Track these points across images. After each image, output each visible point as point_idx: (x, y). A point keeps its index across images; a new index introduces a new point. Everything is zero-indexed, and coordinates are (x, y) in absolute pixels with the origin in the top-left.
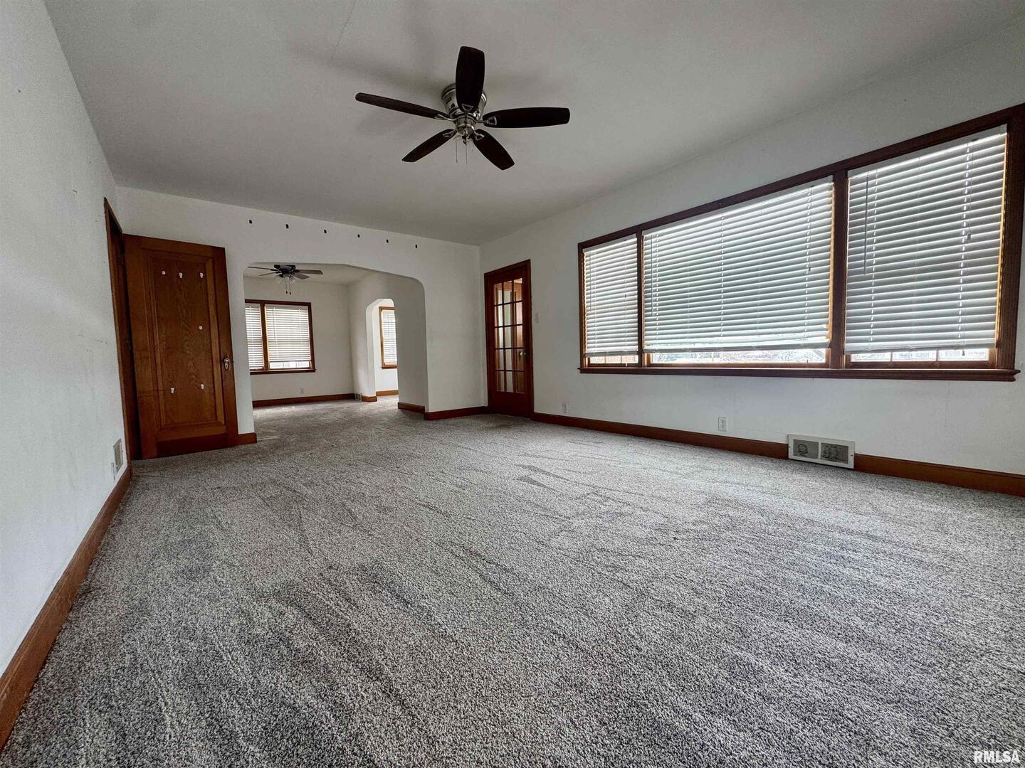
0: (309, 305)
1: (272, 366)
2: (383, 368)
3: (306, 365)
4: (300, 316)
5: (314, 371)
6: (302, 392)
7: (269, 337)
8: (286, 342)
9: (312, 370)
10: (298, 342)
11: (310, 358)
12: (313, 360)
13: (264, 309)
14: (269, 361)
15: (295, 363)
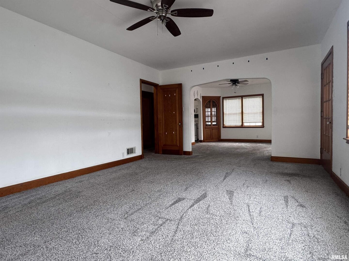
0: (262, 95)
1: (245, 124)
3: (260, 124)
4: (259, 100)
7: (244, 111)
8: (251, 113)
9: (263, 126)
10: (257, 113)
11: (262, 121)
13: (243, 99)
14: (244, 122)
15: (255, 123)
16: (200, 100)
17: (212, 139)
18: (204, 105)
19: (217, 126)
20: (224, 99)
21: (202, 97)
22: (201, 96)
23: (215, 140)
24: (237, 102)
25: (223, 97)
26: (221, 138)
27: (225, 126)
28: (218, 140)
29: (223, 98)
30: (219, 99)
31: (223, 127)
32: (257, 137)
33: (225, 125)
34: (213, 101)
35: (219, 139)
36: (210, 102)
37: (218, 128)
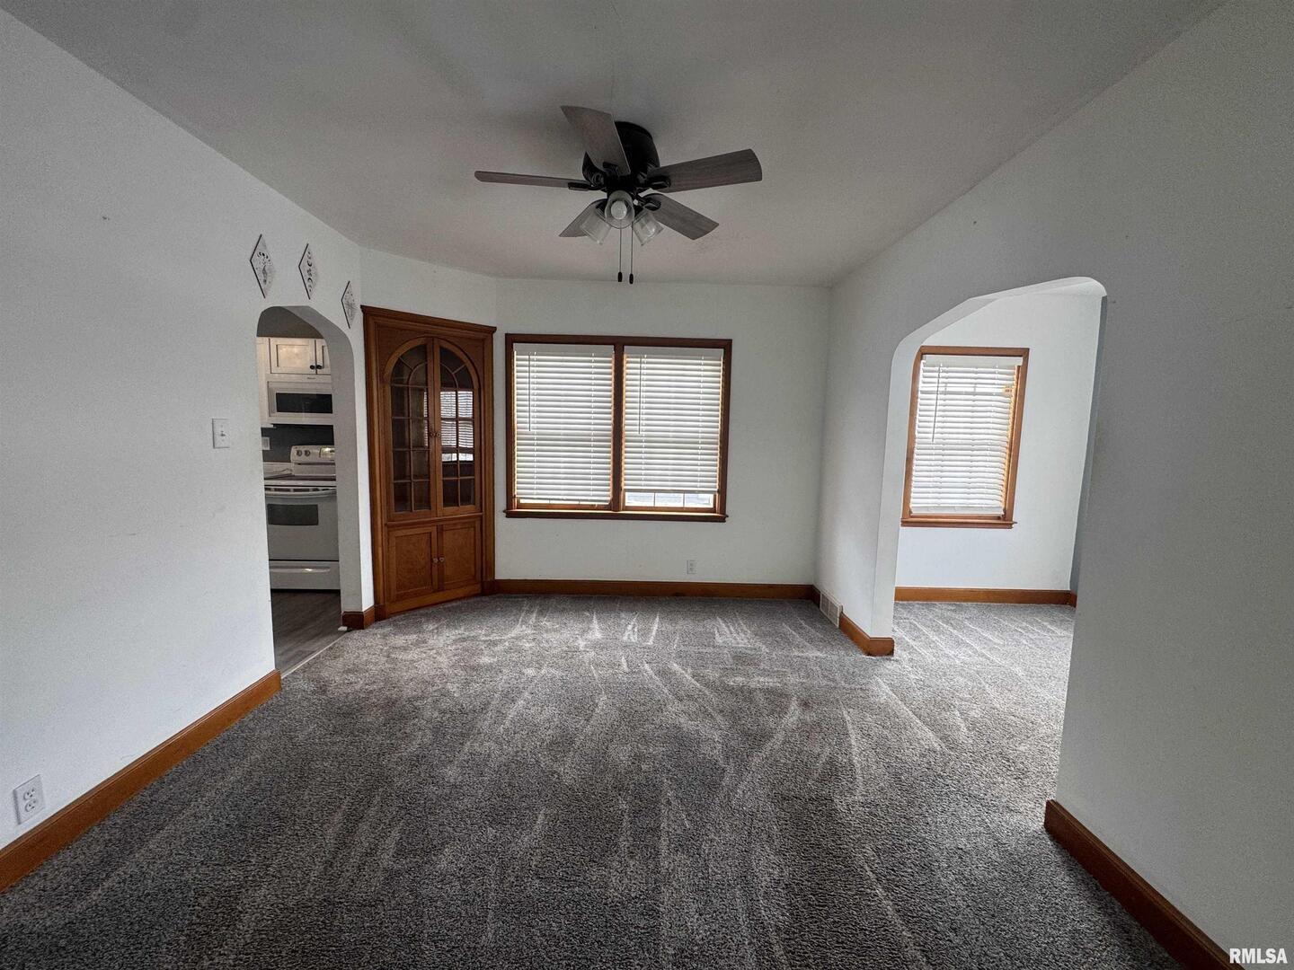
0: (726, 346)
1: (631, 500)
2: (905, 523)
3: (706, 501)
4: (702, 374)
5: (722, 519)
6: (691, 568)
7: (629, 428)
8: (666, 443)
9: (718, 515)
10: (691, 443)
11: (716, 486)
12: (722, 492)
13: (622, 360)
14: (624, 487)
15: (682, 495)
16: (344, 328)
17: (440, 589)
18: (382, 372)
19: (469, 507)
20: (515, 345)
21: (359, 316)
22: (351, 306)
23: (460, 592)
24: (591, 371)
25: (507, 335)
26: (498, 577)
27: (520, 506)
28: (478, 588)
29: (511, 340)
30: (483, 340)
31: (510, 514)
32: (691, 567)
33: (522, 501)
34: (443, 350)
35: (482, 583)
36: (422, 351)
37: (481, 517)
